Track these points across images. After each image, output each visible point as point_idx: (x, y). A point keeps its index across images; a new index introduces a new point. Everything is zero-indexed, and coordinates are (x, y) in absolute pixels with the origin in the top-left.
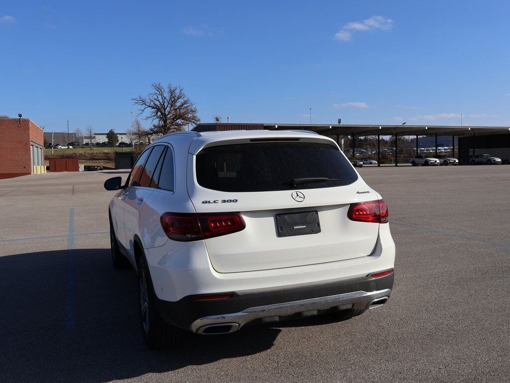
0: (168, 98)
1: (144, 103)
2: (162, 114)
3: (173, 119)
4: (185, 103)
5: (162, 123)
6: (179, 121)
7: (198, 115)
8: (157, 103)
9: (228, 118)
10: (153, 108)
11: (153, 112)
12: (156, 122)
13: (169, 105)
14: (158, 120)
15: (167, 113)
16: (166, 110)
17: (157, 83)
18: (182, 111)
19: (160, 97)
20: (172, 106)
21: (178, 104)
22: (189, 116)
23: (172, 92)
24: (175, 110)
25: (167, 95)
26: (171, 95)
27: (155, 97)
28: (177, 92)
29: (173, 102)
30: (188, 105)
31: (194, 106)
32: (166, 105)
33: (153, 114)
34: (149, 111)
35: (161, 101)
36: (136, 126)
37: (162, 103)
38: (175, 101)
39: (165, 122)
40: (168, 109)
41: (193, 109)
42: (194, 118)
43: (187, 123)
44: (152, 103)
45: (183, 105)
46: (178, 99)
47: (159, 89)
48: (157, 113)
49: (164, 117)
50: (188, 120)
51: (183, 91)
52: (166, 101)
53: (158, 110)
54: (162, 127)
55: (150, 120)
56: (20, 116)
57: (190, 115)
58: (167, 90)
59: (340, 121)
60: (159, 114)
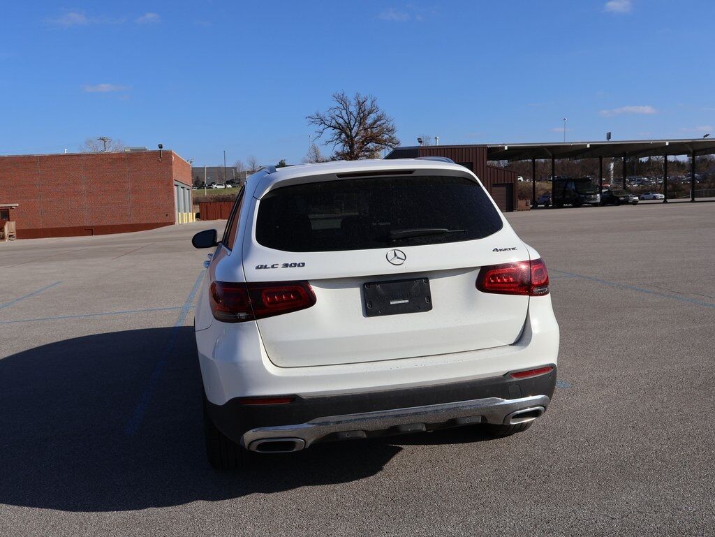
0: (355, 113)
1: (322, 121)
2: (347, 136)
3: (363, 142)
4: (379, 119)
5: (347, 149)
6: (371, 145)
7: (397, 135)
8: (341, 121)
9: (436, 138)
10: (335, 128)
11: (335, 134)
12: (339, 147)
13: (357, 123)
14: (341, 144)
15: (354, 135)
16: (353, 131)
17: (340, 92)
18: (375, 131)
19: (344, 112)
20: (360, 124)
21: (369, 121)
22: (384, 138)
23: (361, 105)
24: (366, 129)
25: (353, 109)
26: (360, 109)
27: (338, 112)
28: (368, 104)
29: (362, 119)
30: (382, 122)
31: (391, 123)
32: (352, 123)
33: (336, 137)
34: (330, 133)
35: (346, 118)
36: (314, 154)
37: (347, 121)
38: (365, 118)
39: (351, 147)
40: (355, 129)
41: (390, 127)
42: (391, 140)
43: (382, 148)
44: (334, 121)
45: (375, 122)
46: (369, 114)
47: (343, 101)
48: (340, 135)
49: (350, 141)
50: (382, 143)
51: (375, 103)
52: (352, 117)
53: (342, 130)
54: (347, 154)
55: (331, 145)
56: (161, 147)
57: (386, 136)
58: (354, 102)
59: (609, 136)
60: (343, 136)
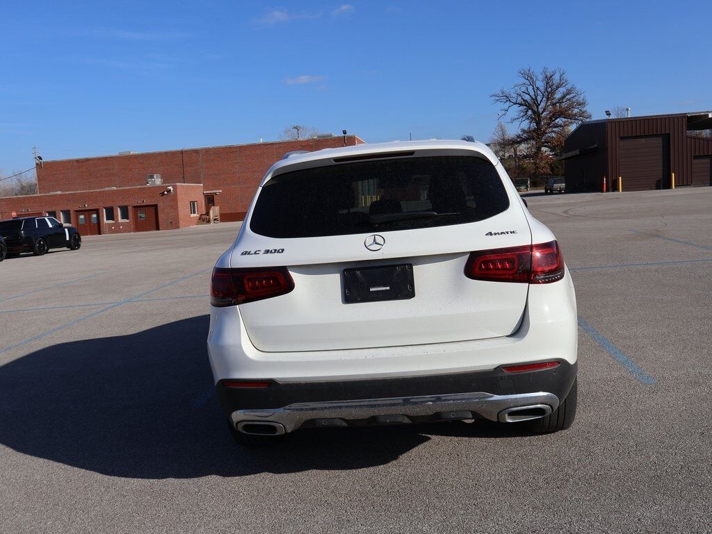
0: (542, 89)
1: (508, 98)
2: (534, 112)
3: (550, 118)
4: (569, 92)
5: (534, 125)
6: (559, 121)
7: (588, 109)
8: (527, 97)
9: (627, 109)
10: (521, 105)
11: (522, 111)
12: (526, 125)
13: (544, 99)
14: (527, 121)
15: (541, 111)
16: (540, 107)
17: (526, 68)
18: (564, 105)
19: (530, 88)
20: (548, 99)
21: (558, 95)
22: (574, 112)
23: (548, 79)
24: (554, 105)
25: (540, 84)
26: (547, 83)
27: (524, 89)
28: (556, 79)
29: (549, 95)
30: (572, 95)
31: (582, 97)
32: (539, 98)
33: (522, 114)
34: (516, 110)
35: (532, 93)
36: (500, 133)
37: (534, 97)
38: (553, 93)
39: (538, 123)
40: (543, 104)
41: (581, 100)
42: (582, 114)
43: (571, 123)
44: (520, 98)
45: (563, 97)
46: (557, 88)
47: (530, 78)
48: (527, 111)
49: (537, 118)
50: (572, 117)
51: (565, 76)
52: (539, 92)
53: (529, 107)
54: (534, 131)
55: (517, 123)
56: (345, 132)
57: (576, 111)
58: (541, 77)
60: (530, 112)
